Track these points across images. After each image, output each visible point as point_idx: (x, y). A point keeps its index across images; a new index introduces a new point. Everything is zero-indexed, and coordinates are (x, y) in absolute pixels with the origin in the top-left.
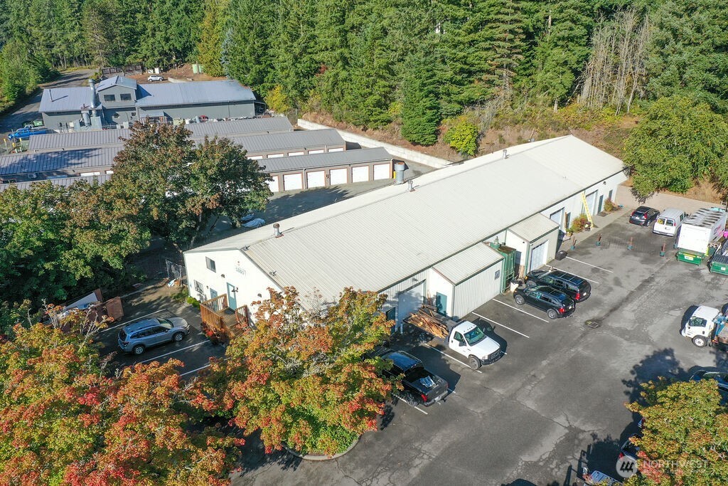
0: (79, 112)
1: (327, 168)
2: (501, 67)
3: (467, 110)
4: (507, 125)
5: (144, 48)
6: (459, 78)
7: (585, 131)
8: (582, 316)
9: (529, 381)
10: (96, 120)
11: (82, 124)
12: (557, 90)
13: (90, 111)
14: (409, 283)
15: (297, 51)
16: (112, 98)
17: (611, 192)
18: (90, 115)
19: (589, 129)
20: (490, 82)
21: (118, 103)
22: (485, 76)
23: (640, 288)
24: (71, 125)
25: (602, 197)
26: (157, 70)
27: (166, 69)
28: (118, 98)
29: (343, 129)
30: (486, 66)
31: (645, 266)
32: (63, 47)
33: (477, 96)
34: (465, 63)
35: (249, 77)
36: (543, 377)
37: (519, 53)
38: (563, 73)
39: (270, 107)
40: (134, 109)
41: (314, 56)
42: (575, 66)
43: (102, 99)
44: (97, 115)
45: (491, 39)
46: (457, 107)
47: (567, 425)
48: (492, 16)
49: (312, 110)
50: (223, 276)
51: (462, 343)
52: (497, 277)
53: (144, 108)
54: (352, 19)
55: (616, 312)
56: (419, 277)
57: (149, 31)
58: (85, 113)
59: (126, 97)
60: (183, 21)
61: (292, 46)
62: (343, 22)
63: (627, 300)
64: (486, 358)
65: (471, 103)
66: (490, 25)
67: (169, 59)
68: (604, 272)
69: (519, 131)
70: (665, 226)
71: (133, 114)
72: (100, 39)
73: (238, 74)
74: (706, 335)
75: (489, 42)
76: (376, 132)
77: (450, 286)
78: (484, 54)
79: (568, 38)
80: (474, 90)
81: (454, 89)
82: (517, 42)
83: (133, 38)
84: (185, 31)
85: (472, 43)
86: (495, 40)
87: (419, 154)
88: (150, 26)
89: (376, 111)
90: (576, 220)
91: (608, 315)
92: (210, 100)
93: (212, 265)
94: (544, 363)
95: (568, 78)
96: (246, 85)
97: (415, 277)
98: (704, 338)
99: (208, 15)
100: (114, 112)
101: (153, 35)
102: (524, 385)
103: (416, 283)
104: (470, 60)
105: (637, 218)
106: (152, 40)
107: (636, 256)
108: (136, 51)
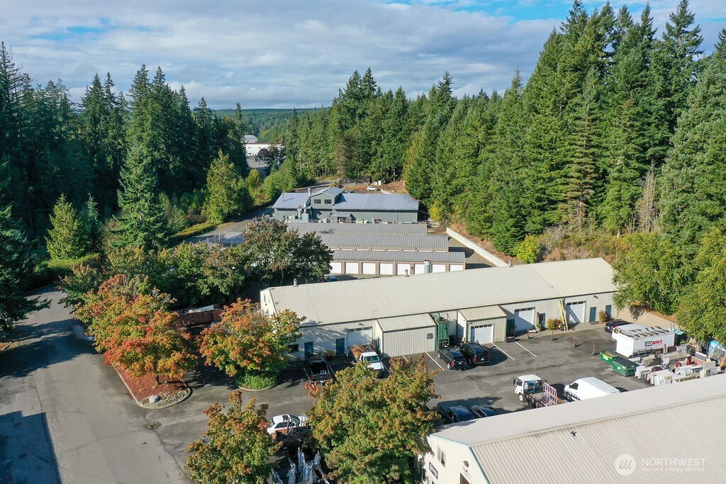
0: (296, 210)
2: (573, 198)
5: (373, 166)
8: (472, 372)
10: (306, 216)
11: (297, 218)
13: (303, 210)
14: (356, 326)
16: (318, 202)
18: (302, 212)
20: (565, 210)
21: (323, 205)
24: (290, 218)
26: (380, 182)
27: (387, 182)
28: (323, 202)
30: (561, 198)
31: (569, 358)
34: (544, 194)
37: (590, 188)
38: (622, 207)
40: (331, 210)
43: (312, 202)
44: (307, 213)
45: (566, 176)
46: (539, 228)
48: (569, 159)
49: (457, 221)
53: (338, 210)
54: (483, 154)
57: (379, 154)
58: (299, 210)
59: (328, 202)
60: (397, 147)
62: (477, 156)
65: (547, 224)
66: (568, 165)
67: (390, 175)
68: (530, 355)
71: (331, 214)
72: (342, 158)
75: (563, 179)
77: (381, 332)
78: (561, 187)
82: (587, 180)
83: (367, 158)
84: (398, 155)
85: (550, 179)
86: (569, 177)
88: (380, 150)
90: (550, 322)
91: (491, 376)
96: (415, 198)
97: (362, 323)
99: (414, 144)
100: (319, 211)
101: (382, 157)
103: (362, 327)
104: (548, 191)
105: (609, 328)
106: (380, 160)
107: (572, 351)
108: (367, 168)
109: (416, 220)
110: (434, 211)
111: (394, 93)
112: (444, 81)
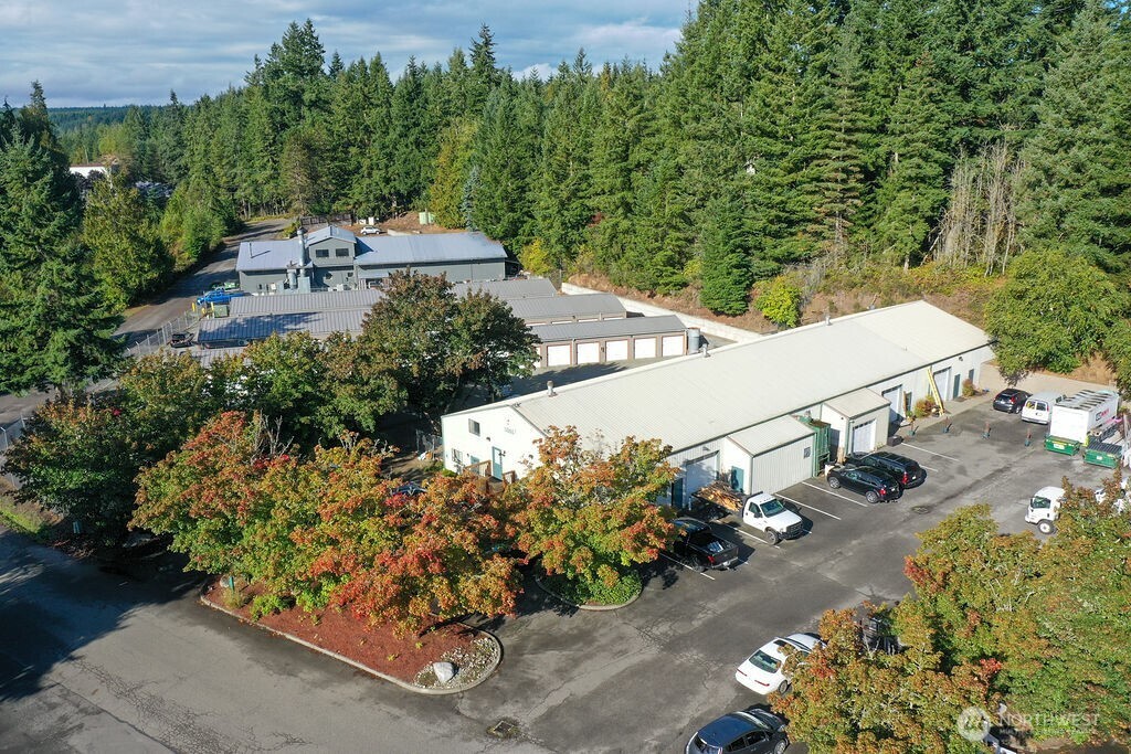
0: (284, 271)
1: (603, 339)
2: (831, 214)
3: (788, 269)
4: (839, 288)
5: (357, 191)
6: (775, 227)
7: (943, 297)
8: (908, 501)
9: (834, 557)
10: (305, 282)
11: (287, 286)
12: (906, 245)
13: (298, 270)
14: (698, 452)
15: (565, 195)
16: (325, 253)
17: (972, 372)
18: (297, 275)
19: (949, 294)
20: (817, 234)
21: (333, 260)
22: (811, 227)
23: (990, 478)
24: (273, 287)
25: (957, 378)
26: (371, 220)
27: (383, 219)
28: (332, 254)
29: (622, 295)
30: (811, 214)
31: (1002, 455)
32: (250, 190)
33: (800, 251)
34: (784, 211)
35: (499, 229)
36: (851, 554)
37: (854, 197)
38: (914, 222)
39: (526, 267)
40: (352, 267)
41: (586, 202)
42: (930, 213)
43: (312, 255)
44: (306, 275)
45: (818, 179)
46: (774, 265)
47: (870, 594)
48: (818, 150)
49: (582, 270)
50: (489, 439)
51: (758, 515)
52: (807, 455)
53: (365, 267)
54: (638, 154)
55: (953, 500)
56: (712, 447)
57: (364, 170)
58: (291, 273)
59: (342, 253)
60: (411, 156)
61: (557, 189)
62: (625, 159)
63: (969, 488)
64: (785, 531)
65: (791, 259)
66: (816, 162)
67: (388, 206)
68: (947, 460)
69: (856, 296)
70: (1035, 410)
71: (350, 275)
72: (302, 180)
73: (486, 224)
74: (1052, 518)
75: (814, 183)
76: (668, 299)
77: (748, 458)
78: (809, 198)
79: (917, 178)
80: (798, 243)
81: (769, 241)
82: (852, 183)
83: (344, 179)
84: (414, 169)
85: (793, 185)
86: (822, 181)
87: (724, 327)
88: (366, 163)
89: (666, 271)
90: (919, 404)
91: (941, 502)
92: (448, 258)
93: (476, 428)
94: (854, 542)
95: (921, 229)
96: (495, 239)
98: (1049, 522)
99: (446, 149)
100: (326, 271)
101: (370, 175)
102: (826, 560)
103: (706, 453)
104: (790, 206)
105: (1003, 402)
106: (368, 181)
107: (993, 444)
108: (345, 195)
109: (502, 275)
110: (532, 255)
111: (368, 64)
112: (481, 41)
